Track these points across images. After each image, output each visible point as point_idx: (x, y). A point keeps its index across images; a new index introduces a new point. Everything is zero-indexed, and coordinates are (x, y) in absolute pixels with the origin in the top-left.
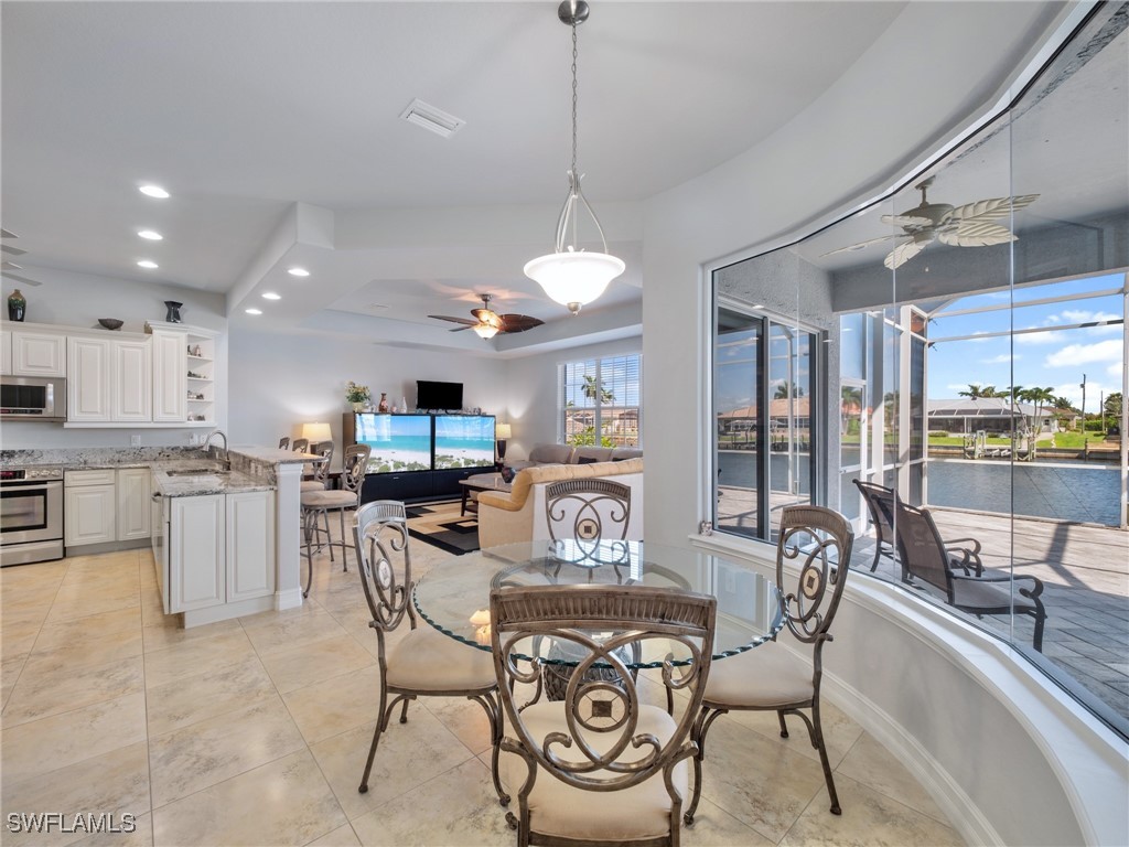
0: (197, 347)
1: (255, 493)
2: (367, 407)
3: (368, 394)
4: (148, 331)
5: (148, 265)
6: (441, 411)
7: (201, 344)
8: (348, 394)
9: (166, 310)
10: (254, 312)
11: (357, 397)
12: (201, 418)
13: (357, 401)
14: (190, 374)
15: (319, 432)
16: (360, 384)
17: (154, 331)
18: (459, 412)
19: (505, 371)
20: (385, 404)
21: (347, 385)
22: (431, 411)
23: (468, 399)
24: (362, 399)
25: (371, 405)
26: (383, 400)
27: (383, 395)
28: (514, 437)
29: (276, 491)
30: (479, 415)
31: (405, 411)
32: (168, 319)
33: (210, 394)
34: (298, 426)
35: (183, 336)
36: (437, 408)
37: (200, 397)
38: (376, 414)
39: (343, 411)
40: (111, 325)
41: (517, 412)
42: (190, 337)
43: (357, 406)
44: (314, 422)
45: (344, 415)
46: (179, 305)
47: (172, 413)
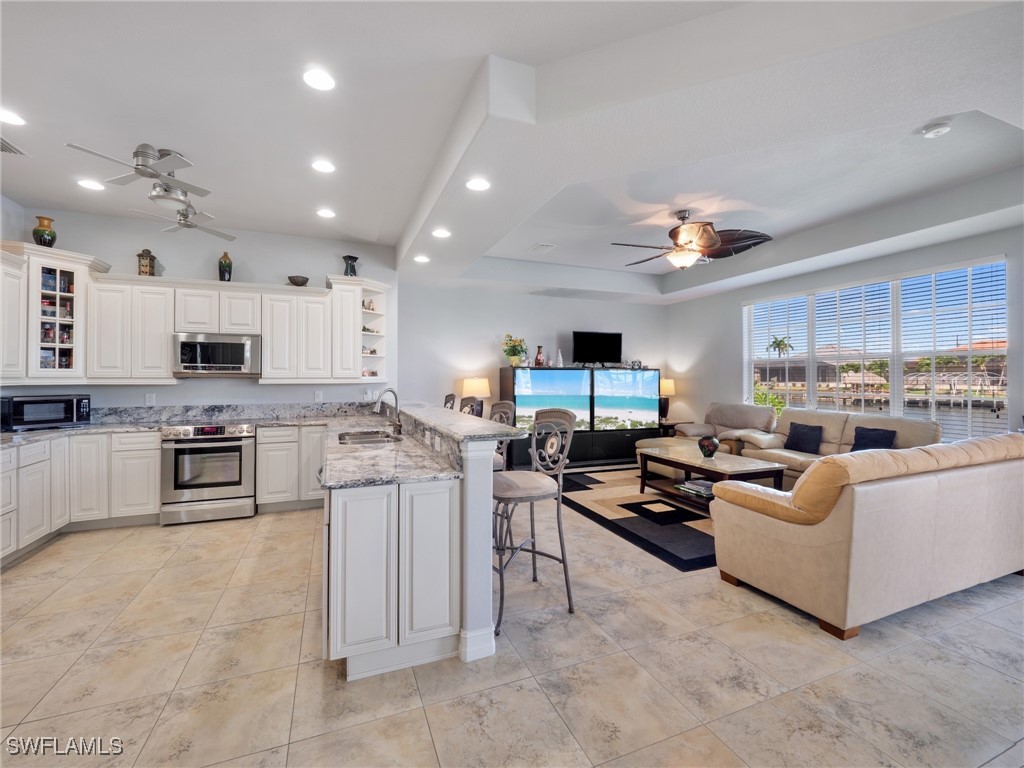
0: (371, 302)
1: (436, 483)
2: (524, 361)
3: (524, 347)
4: (329, 286)
5: (326, 213)
6: (598, 365)
7: (375, 298)
8: (506, 348)
9: (343, 266)
10: (422, 259)
11: (514, 350)
12: (374, 374)
13: (515, 355)
14: (364, 329)
15: (479, 387)
16: (517, 336)
17: (334, 286)
18: (617, 365)
19: (666, 319)
20: (542, 358)
21: (504, 339)
22: (587, 365)
23: (628, 352)
24: (519, 352)
25: (527, 358)
26: (539, 353)
27: (539, 347)
28: (678, 395)
29: (462, 481)
30: (640, 368)
31: (561, 366)
32: (346, 274)
33: (382, 349)
34: (458, 381)
35: (358, 290)
36: (594, 362)
37: (373, 352)
38: (532, 369)
39: (500, 366)
40: (298, 282)
41: (681, 364)
42: (365, 291)
43: (514, 360)
44: (473, 378)
45: (501, 370)
46: (355, 259)
47: (349, 369)
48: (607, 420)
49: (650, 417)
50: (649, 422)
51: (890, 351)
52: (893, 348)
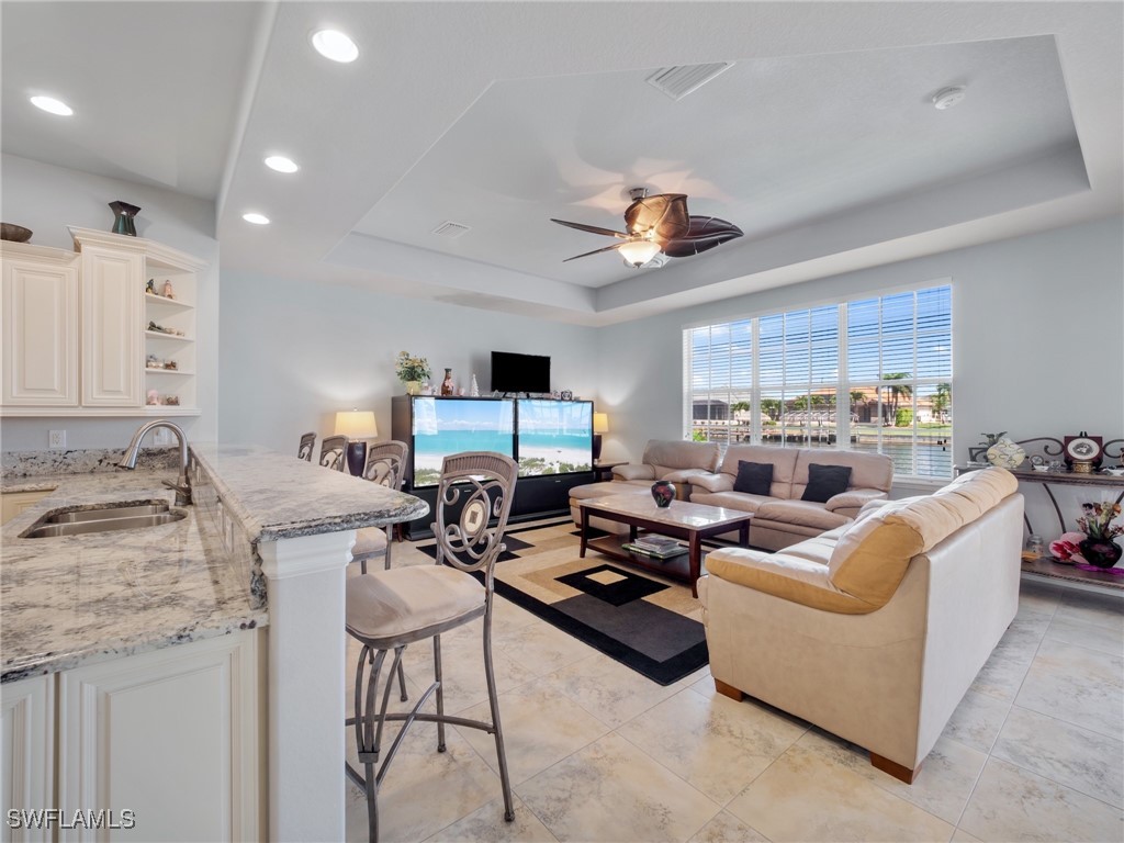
0: (167, 284)
2: (427, 388)
3: (426, 369)
4: (77, 248)
5: (52, 106)
6: (522, 394)
7: (175, 280)
8: (400, 369)
9: (111, 218)
10: (256, 218)
11: (412, 373)
12: (173, 402)
13: (413, 379)
14: (152, 327)
15: (361, 425)
16: (416, 354)
17: (83, 247)
18: (545, 395)
19: (598, 342)
20: (451, 384)
21: (397, 357)
22: (508, 395)
23: (557, 381)
24: (419, 376)
25: (431, 384)
26: (447, 377)
27: (447, 371)
28: (611, 432)
29: (266, 630)
30: (570, 400)
31: (477, 395)
32: (115, 230)
33: (188, 362)
34: (329, 416)
35: (137, 260)
36: (517, 391)
37: (171, 366)
38: (437, 398)
39: (392, 395)
40: (4, 234)
41: (615, 396)
42: (150, 263)
43: (413, 387)
44: (351, 410)
45: (394, 401)
46: (135, 210)
47: (119, 392)
48: (531, 463)
49: (581, 459)
50: (582, 465)
51: (836, 379)
52: (840, 377)
